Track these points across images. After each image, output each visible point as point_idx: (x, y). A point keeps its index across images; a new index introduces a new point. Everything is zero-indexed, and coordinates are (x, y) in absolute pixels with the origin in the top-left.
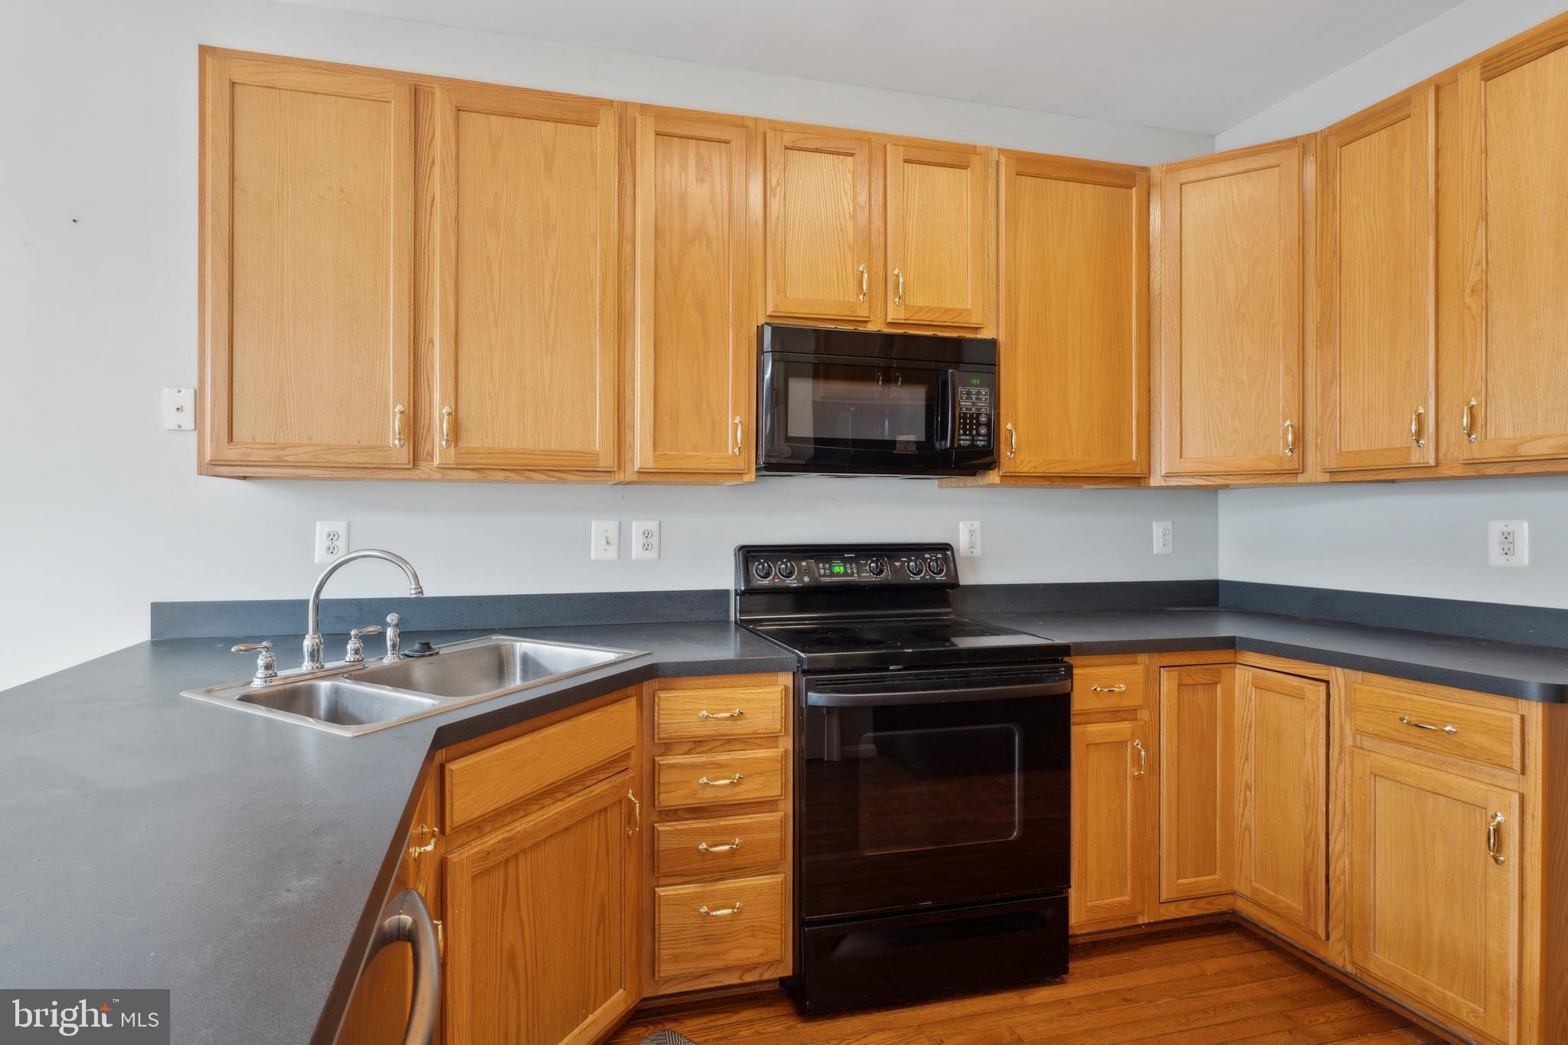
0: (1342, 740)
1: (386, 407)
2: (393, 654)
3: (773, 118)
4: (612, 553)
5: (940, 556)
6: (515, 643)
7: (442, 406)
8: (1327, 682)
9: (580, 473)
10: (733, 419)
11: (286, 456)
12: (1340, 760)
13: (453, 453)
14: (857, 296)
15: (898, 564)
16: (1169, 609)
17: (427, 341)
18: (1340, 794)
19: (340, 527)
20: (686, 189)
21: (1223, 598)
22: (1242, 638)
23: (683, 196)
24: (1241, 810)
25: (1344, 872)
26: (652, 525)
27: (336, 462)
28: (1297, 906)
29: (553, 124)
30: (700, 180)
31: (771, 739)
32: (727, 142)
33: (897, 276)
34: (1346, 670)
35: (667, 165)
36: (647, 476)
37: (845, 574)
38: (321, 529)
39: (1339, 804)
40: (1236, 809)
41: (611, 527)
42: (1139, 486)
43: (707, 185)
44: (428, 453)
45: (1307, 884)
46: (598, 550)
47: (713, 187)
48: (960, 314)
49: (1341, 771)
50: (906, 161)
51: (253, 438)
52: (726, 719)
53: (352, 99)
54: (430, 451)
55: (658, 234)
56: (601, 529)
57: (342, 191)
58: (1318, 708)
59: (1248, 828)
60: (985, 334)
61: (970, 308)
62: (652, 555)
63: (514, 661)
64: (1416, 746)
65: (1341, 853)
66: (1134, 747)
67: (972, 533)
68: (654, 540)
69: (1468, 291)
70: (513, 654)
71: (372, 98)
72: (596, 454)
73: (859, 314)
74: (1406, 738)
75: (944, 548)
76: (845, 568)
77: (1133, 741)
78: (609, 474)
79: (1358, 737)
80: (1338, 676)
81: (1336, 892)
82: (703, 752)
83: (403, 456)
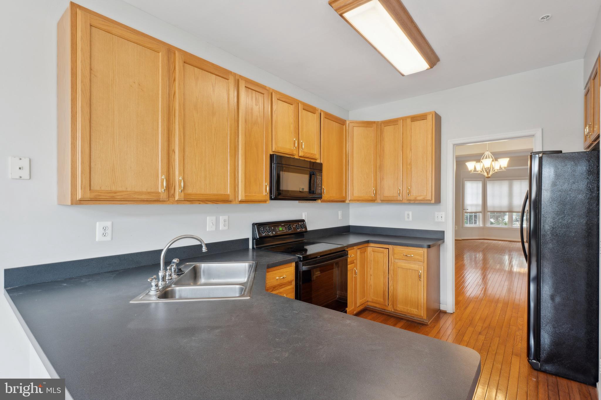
0: (391, 261)
1: (158, 176)
2: (175, 275)
3: (274, 89)
4: (214, 228)
5: (302, 223)
6: (201, 264)
7: (179, 177)
8: (388, 249)
9: (222, 202)
10: (265, 183)
11: (116, 196)
12: (391, 265)
13: (183, 195)
14: (294, 147)
15: (294, 226)
16: (342, 233)
17: (172, 150)
18: (391, 273)
19: (109, 224)
20: (252, 107)
21: (351, 230)
22: (371, 240)
23: (252, 109)
24: (369, 281)
25: (392, 290)
26: (226, 217)
27: (138, 198)
28: (382, 300)
29: (215, 76)
30: (256, 105)
31: (290, 283)
32: (263, 94)
33: (295, 141)
34: (392, 246)
35: (247, 98)
36: (241, 202)
37: (283, 230)
38: (99, 226)
39: (391, 275)
40: (368, 281)
41: (214, 218)
42: (344, 202)
43: (258, 107)
44: (172, 194)
45: (384, 295)
46: (210, 228)
47: (260, 108)
48: (314, 155)
49: (391, 268)
50: (303, 109)
51: (101, 188)
52: (282, 278)
53: (144, 47)
54: (173, 193)
55: (246, 121)
56: (210, 220)
57: (139, 85)
58: (387, 255)
59: (371, 285)
60: (318, 161)
61: (316, 153)
62: (226, 228)
63: (200, 271)
64: (406, 260)
65: (391, 286)
66: (354, 270)
67: (305, 215)
68: (227, 223)
69: (408, 165)
70: (200, 268)
71: (153, 50)
72: (228, 195)
73: (294, 153)
74: (404, 259)
75: (303, 221)
76: (282, 229)
77: (354, 268)
78: (230, 202)
79: (395, 260)
80: (390, 247)
81: (390, 295)
82: (276, 290)
83: (164, 196)
